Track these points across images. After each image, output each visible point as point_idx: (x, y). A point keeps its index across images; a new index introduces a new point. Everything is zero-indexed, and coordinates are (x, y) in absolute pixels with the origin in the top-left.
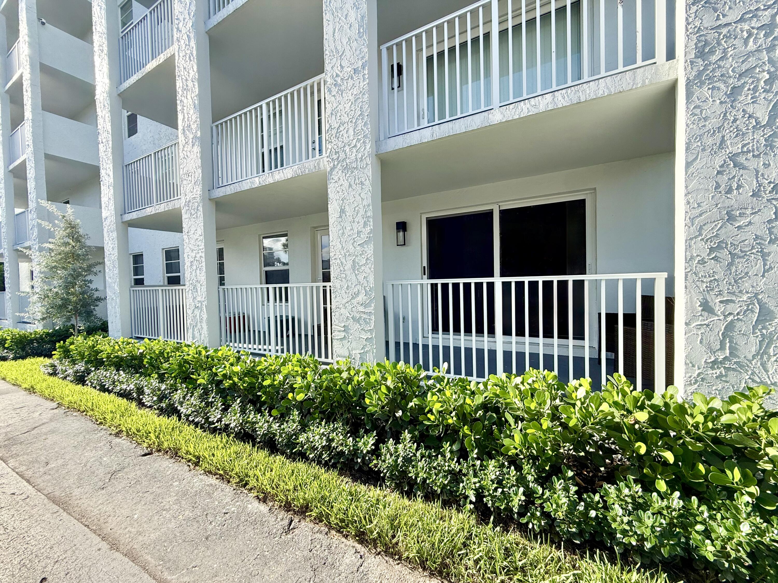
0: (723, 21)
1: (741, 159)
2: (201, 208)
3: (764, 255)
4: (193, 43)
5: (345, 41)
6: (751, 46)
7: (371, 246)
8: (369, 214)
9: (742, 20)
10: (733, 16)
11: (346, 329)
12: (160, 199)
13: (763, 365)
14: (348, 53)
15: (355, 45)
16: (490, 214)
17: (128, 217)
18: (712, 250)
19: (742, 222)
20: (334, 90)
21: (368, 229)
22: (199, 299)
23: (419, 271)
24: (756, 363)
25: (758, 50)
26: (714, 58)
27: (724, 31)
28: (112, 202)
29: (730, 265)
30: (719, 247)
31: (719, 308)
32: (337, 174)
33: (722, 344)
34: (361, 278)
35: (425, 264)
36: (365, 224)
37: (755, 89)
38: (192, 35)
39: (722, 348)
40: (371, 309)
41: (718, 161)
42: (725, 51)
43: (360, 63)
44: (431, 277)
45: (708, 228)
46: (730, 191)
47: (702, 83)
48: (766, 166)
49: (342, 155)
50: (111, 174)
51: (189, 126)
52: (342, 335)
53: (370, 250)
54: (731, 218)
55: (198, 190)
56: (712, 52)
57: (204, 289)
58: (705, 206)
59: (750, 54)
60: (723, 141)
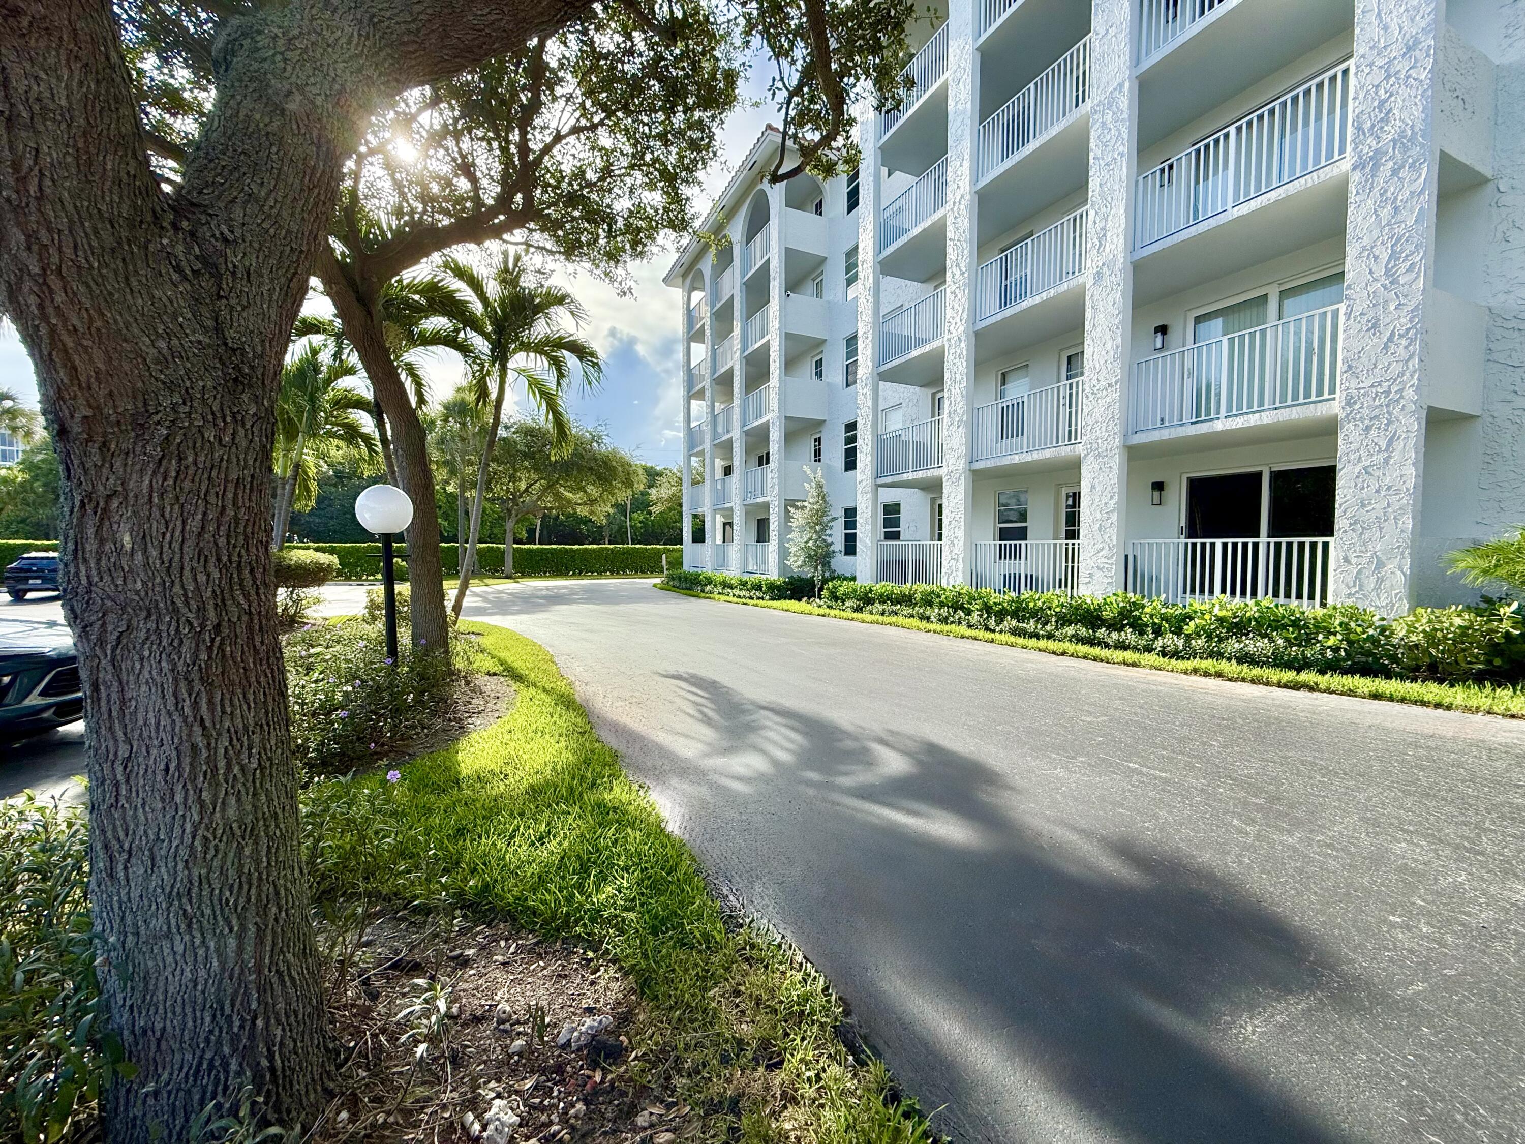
0: (1362, 385)
1: (1370, 470)
2: (962, 478)
3: (1381, 529)
4: (963, 344)
5: (1102, 362)
6: (1377, 403)
7: (1116, 514)
8: (1116, 490)
9: (1372, 386)
10: (1367, 383)
11: (1091, 575)
12: (917, 467)
13: (1378, 595)
14: (1104, 372)
15: (1110, 366)
16: (1258, 476)
17: (881, 481)
18: (1351, 524)
19: (1369, 508)
20: (1091, 397)
21: (1114, 501)
22: (956, 551)
23: (1176, 530)
24: (1374, 594)
25: (1381, 405)
26: (1356, 407)
27: (1362, 391)
28: (869, 467)
29: (1361, 534)
30: (1355, 523)
31: (1354, 561)
32: (1090, 458)
33: (1355, 582)
34: (1106, 537)
35: (1183, 524)
36: (1112, 498)
37: (1379, 428)
38: (963, 338)
39: (1354, 586)
40: (1113, 561)
41: (1357, 471)
42: (1362, 404)
43: (1114, 380)
44: (1190, 537)
45: (1349, 511)
46: (1363, 488)
47: (1349, 421)
48: (1384, 475)
49: (1095, 446)
50: (870, 444)
51: (955, 411)
52: (1087, 580)
53: (1114, 517)
54: (1363, 506)
55: (962, 464)
56: (1355, 403)
57: (962, 543)
58: (1348, 497)
59: (1377, 407)
60: (1360, 458)
